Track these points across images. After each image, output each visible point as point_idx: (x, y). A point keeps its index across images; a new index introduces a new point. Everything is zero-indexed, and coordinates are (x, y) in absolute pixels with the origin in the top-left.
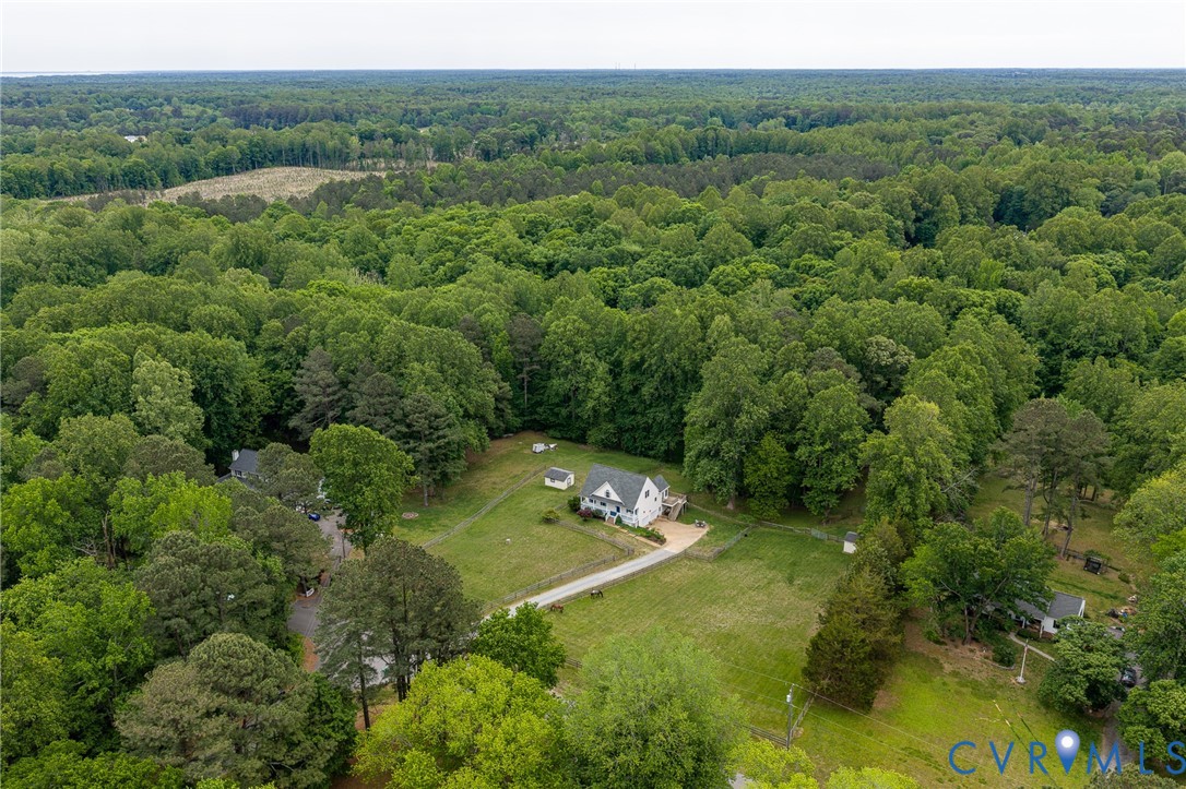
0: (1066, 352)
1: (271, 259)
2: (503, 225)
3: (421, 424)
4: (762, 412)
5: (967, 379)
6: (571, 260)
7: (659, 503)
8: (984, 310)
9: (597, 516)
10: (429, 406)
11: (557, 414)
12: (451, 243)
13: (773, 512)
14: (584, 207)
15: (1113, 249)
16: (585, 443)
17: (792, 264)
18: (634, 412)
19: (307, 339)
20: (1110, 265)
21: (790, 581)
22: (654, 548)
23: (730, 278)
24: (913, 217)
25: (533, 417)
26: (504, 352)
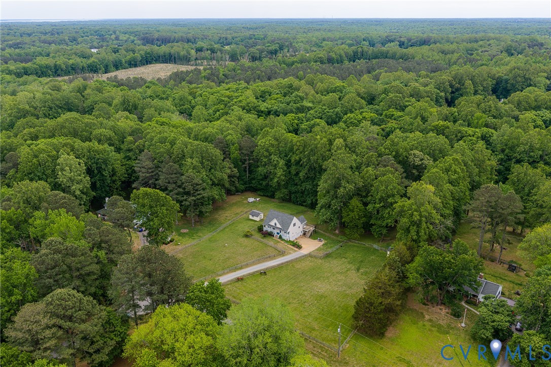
0: (514, 160)
1: (139, 107)
2: (249, 93)
3: (189, 188)
4: (351, 187)
5: (455, 173)
6: (278, 110)
7: (301, 229)
8: (475, 139)
9: (271, 234)
10: (193, 179)
11: (261, 184)
12: (224, 101)
13: (356, 235)
14: (289, 84)
15: (545, 109)
16: (274, 198)
17: (384, 113)
18: (296, 185)
19: (144, 146)
20: (542, 117)
21: (358, 270)
22: (296, 251)
23: (352, 120)
24: (450, 91)
25: (251, 185)
26: (235, 154)
